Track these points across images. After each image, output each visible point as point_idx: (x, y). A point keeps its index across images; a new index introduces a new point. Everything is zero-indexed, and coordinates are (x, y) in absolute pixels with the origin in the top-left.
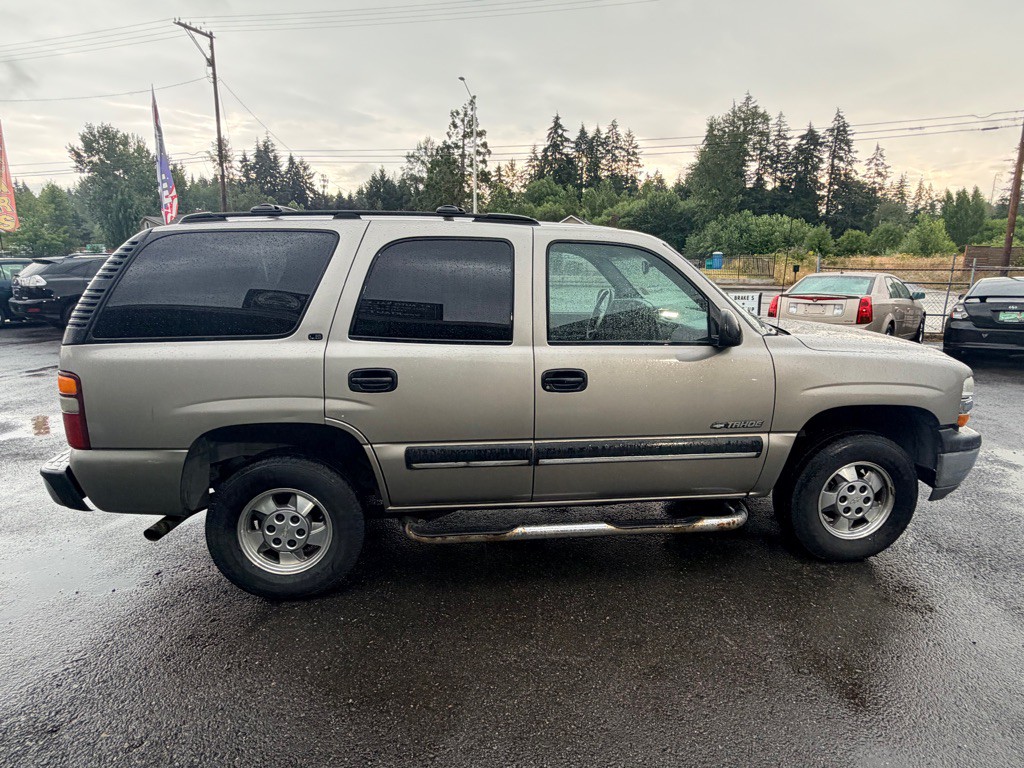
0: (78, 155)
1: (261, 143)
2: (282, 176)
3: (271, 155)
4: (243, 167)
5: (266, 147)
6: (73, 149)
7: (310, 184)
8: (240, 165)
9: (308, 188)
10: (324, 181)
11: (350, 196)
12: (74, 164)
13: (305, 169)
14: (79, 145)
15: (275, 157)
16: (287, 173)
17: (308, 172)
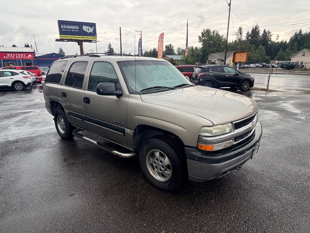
0: (200, 38)
1: (254, 27)
2: (260, 37)
3: (257, 30)
4: (247, 35)
5: (256, 28)
6: (199, 37)
7: (270, 39)
8: (246, 35)
9: (269, 40)
10: (278, 37)
11: (286, 42)
12: (199, 40)
13: (269, 33)
14: (201, 35)
15: (259, 31)
16: (262, 36)
17: (270, 34)
